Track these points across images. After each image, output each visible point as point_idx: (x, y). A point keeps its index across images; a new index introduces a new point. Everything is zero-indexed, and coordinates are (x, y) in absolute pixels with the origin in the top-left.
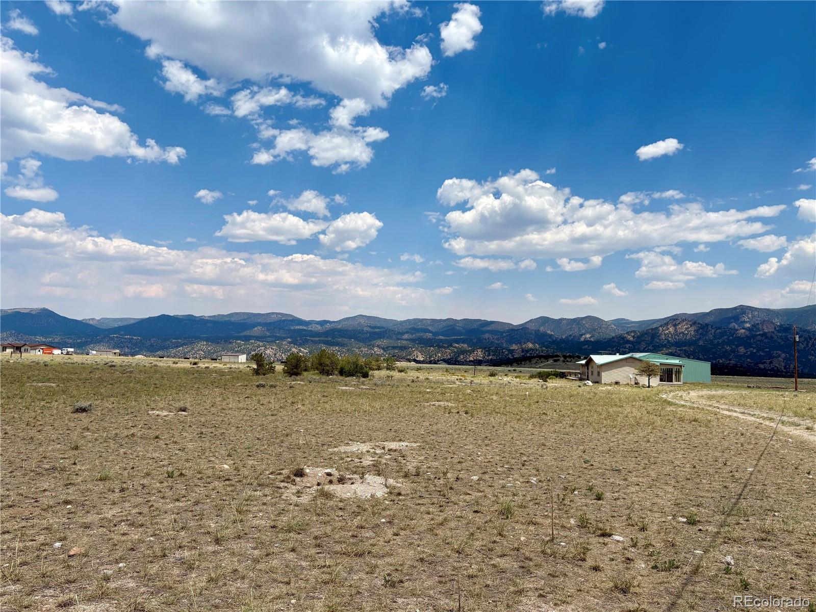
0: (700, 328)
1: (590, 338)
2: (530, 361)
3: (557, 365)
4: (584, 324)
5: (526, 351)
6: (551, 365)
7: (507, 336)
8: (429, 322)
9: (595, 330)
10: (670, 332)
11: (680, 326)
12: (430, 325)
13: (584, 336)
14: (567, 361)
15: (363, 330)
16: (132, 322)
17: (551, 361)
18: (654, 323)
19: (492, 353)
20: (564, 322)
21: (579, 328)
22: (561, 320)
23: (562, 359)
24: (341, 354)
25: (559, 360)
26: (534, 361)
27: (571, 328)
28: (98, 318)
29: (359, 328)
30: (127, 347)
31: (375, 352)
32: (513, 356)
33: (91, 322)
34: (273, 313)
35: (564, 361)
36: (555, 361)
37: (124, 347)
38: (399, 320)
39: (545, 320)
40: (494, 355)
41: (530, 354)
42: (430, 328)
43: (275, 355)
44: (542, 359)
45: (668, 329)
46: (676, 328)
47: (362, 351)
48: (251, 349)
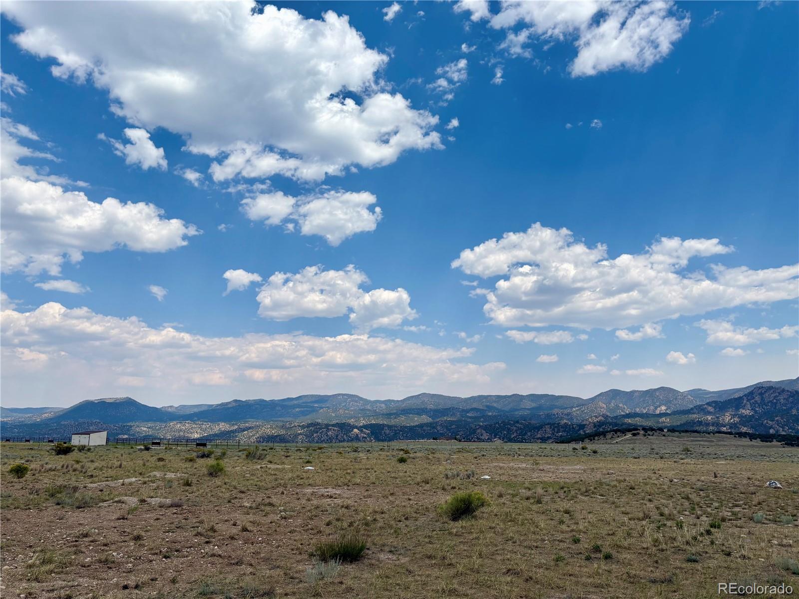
0: (790, 396)
1: (666, 410)
2: (605, 436)
3: (636, 439)
4: (658, 396)
5: (598, 426)
6: (630, 440)
7: (577, 410)
8: (494, 399)
9: (670, 402)
10: (756, 401)
11: (767, 395)
12: (495, 402)
13: (659, 409)
14: (649, 435)
15: (427, 409)
16: (206, 408)
17: (629, 435)
18: (735, 393)
19: (561, 429)
20: (637, 394)
21: (653, 400)
22: (633, 392)
23: (642, 432)
24: (403, 434)
25: (638, 434)
26: (609, 436)
27: (644, 400)
28: (176, 406)
29: (423, 407)
30: (196, 432)
31: (438, 431)
32: (584, 432)
33: (170, 410)
34: (339, 395)
35: (645, 435)
36: (634, 435)
37: (194, 432)
38: (463, 397)
39: (615, 394)
40: (564, 431)
41: (603, 429)
42: (495, 405)
43: (337, 436)
44: (619, 433)
45: (754, 398)
46: (762, 397)
47: (424, 430)
48: (314, 431)
